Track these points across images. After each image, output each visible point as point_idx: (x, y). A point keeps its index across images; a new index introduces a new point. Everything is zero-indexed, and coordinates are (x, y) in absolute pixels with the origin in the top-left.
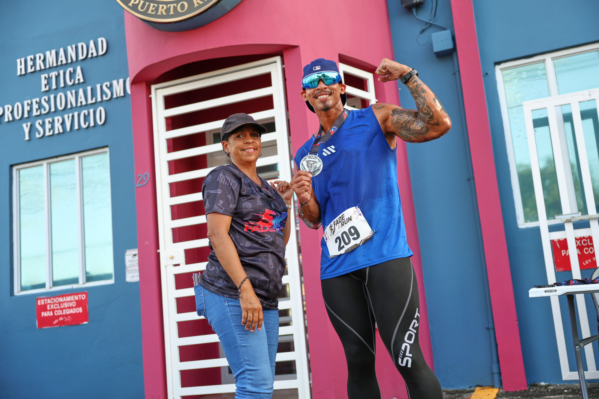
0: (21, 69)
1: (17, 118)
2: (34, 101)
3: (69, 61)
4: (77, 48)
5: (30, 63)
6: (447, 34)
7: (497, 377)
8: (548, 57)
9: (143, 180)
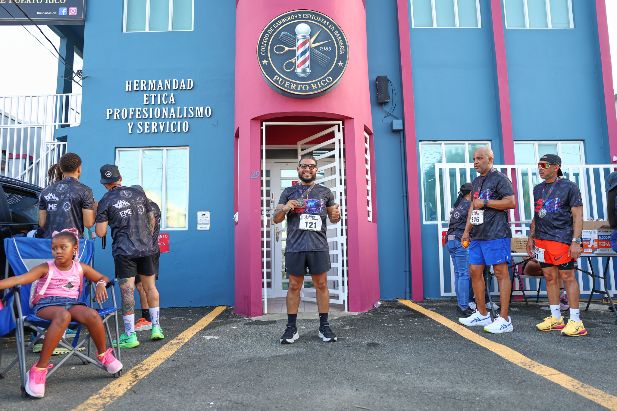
0: (129, 87)
1: (123, 118)
2: (137, 109)
3: (165, 89)
4: (171, 82)
5: (135, 85)
6: (400, 121)
7: (408, 295)
8: (443, 143)
9: (255, 175)
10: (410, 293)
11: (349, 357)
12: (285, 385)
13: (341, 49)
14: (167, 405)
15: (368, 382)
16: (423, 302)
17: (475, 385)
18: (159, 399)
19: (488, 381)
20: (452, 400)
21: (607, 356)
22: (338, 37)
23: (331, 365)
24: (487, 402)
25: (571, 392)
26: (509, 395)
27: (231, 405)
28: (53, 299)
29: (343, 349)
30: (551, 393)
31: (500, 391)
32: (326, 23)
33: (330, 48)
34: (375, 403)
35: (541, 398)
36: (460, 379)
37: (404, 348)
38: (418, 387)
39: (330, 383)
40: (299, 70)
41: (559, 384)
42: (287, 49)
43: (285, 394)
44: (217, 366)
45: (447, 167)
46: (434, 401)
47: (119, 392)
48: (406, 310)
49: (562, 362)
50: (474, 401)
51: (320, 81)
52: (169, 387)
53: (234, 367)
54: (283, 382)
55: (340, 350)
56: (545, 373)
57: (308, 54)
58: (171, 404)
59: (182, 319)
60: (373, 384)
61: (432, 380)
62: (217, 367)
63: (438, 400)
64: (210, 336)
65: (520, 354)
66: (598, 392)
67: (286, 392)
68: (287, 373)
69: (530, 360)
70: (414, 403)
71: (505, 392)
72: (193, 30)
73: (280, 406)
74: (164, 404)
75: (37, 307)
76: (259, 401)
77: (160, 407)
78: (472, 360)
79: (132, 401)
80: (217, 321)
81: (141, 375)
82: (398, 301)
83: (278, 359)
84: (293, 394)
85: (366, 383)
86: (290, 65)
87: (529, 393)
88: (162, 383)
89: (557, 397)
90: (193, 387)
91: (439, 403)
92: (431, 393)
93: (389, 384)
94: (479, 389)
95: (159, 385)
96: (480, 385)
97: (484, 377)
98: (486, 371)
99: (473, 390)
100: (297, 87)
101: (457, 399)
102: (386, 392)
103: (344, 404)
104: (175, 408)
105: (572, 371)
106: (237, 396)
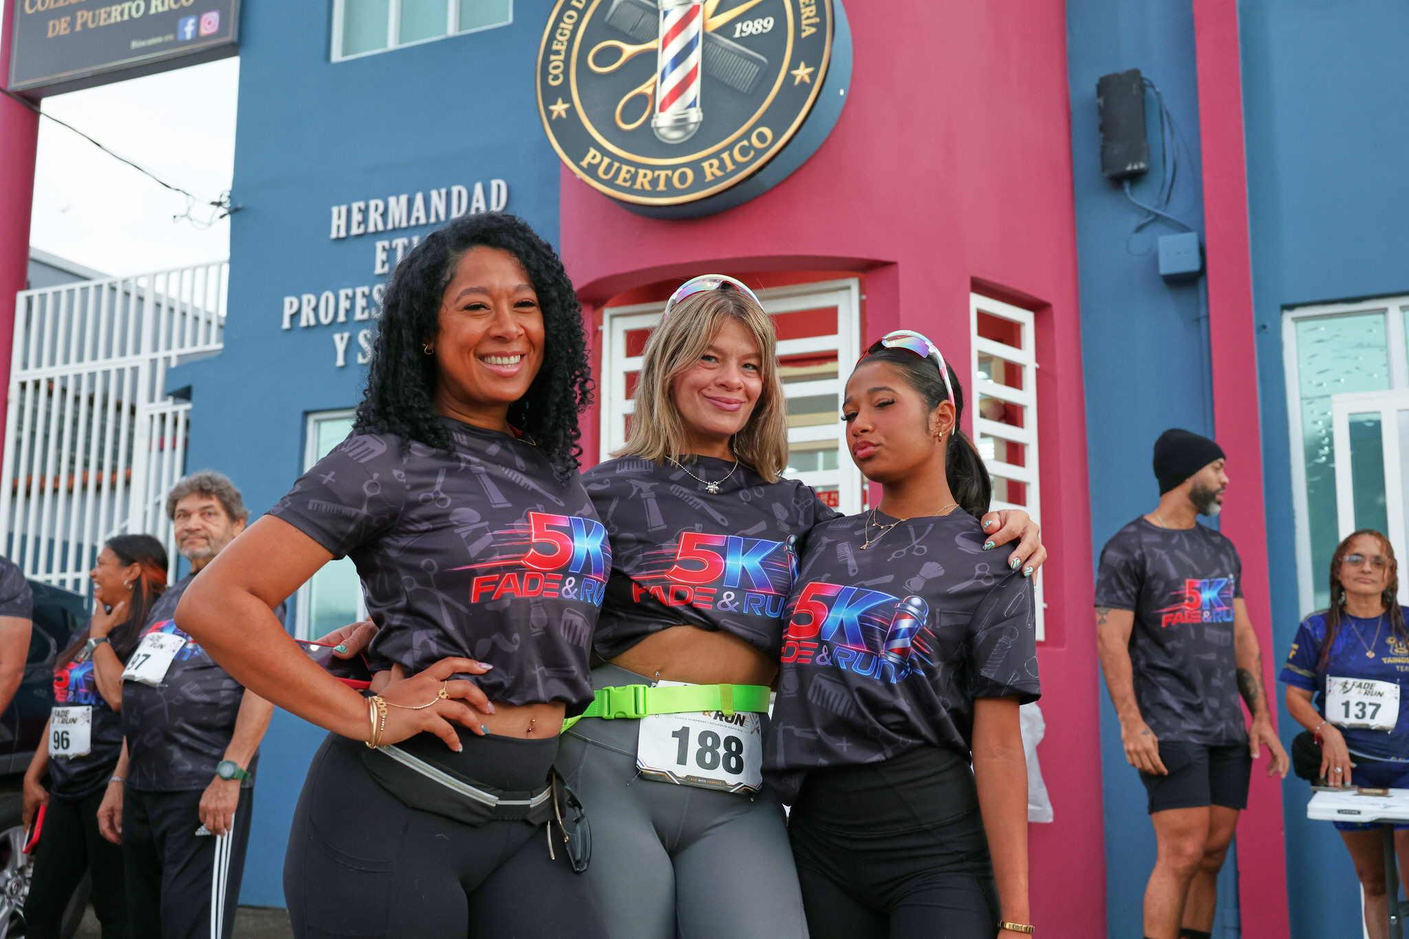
0: (339, 226)
1: (325, 321)
2: (359, 291)
3: (433, 220)
4: (449, 194)
5: (357, 217)
6: (1190, 239)
8: (1393, 305)
13: (806, 19)
33: (769, 22)
40: (664, 121)
42: (629, 50)
51: (730, 148)
57: (695, 58)
72: (509, 20)
86: (638, 105)
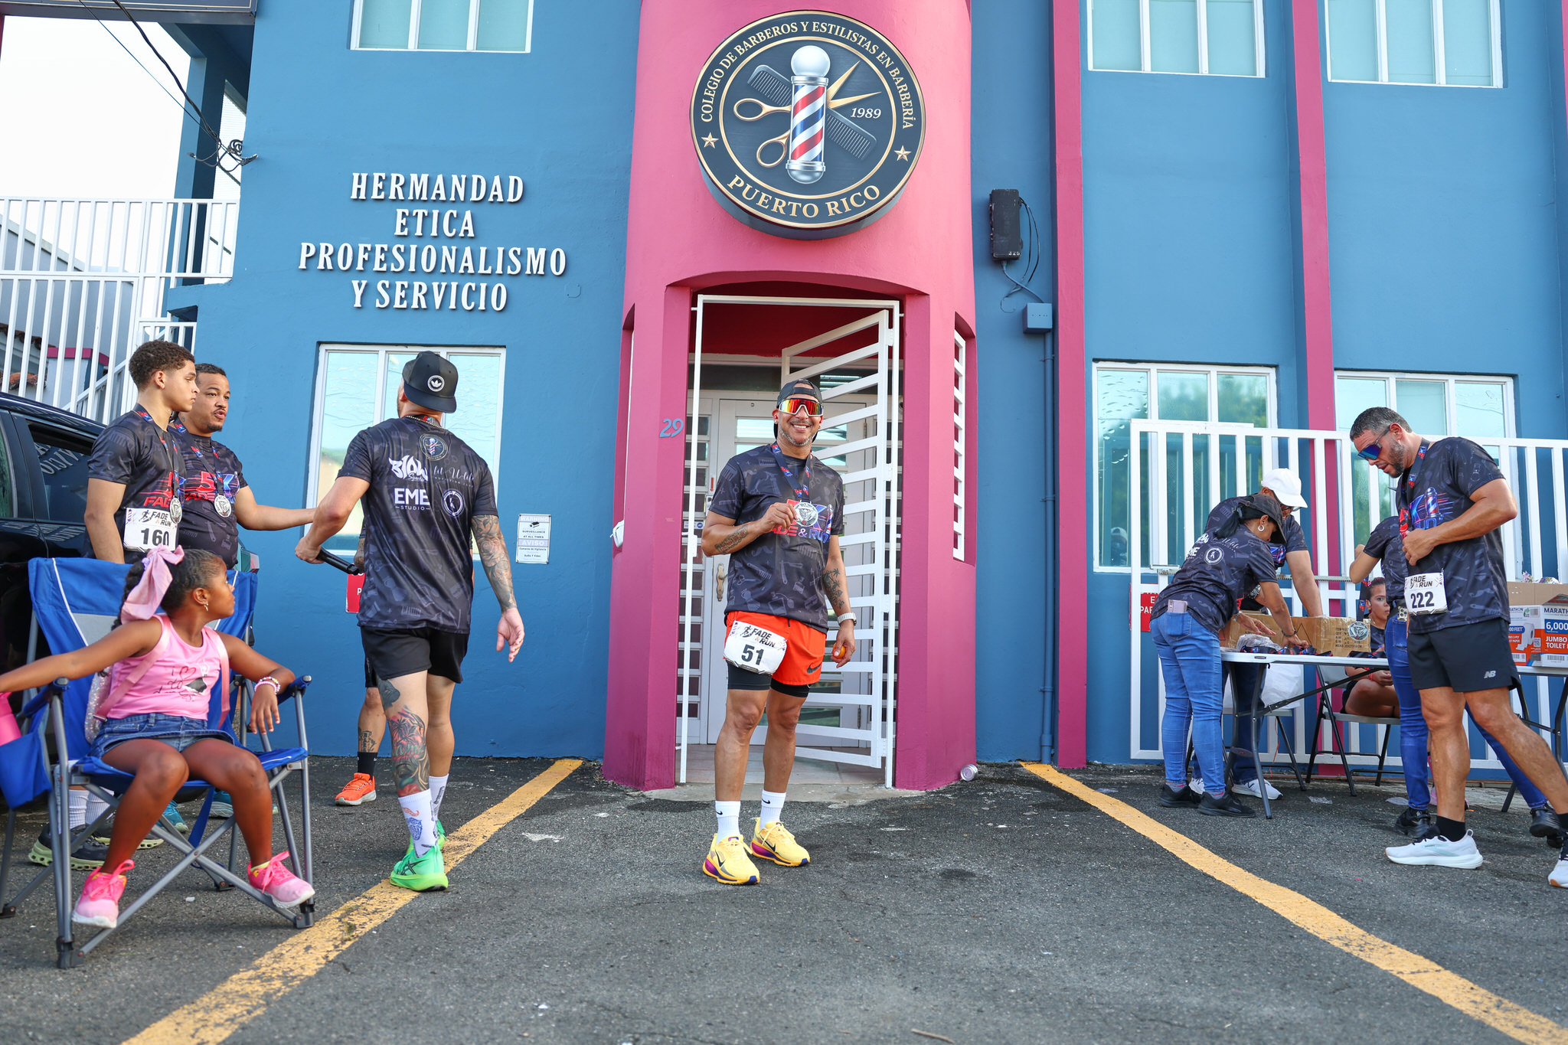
0: (359, 189)
1: (342, 267)
2: (378, 247)
3: (452, 198)
4: (468, 181)
5: (377, 185)
6: (1046, 308)
7: (1046, 751)
8: (1154, 367)
9: (672, 429)
10: (1052, 746)
11: (895, 903)
12: (731, 969)
13: (906, 116)
14: (428, 1006)
15: (945, 971)
16: (1085, 771)
17: (1221, 988)
18: (409, 989)
19: (1253, 982)
20: (1161, 1025)
21: (1561, 931)
22: (899, 85)
23: (849, 923)
24: (1253, 1035)
25: (1469, 1020)
26: (1309, 1020)
27: (592, 1013)
28: (147, 721)
29: (879, 882)
30: (1418, 1019)
31: (1287, 1008)
32: (871, 47)
33: (878, 112)
34: (964, 1024)
35: (1391, 1032)
36: (1182, 972)
37: (1035, 886)
38: (1075, 990)
39: (848, 967)
40: (796, 165)
41: (1438, 998)
42: (767, 109)
43: (731, 992)
44: (556, 911)
45: (1160, 429)
46: (1115, 1026)
47: (306, 967)
48: (1040, 789)
49: (1446, 942)
50: (1220, 1031)
51: (847, 195)
52: (434, 959)
53: (602, 915)
54: (726, 961)
55: (873, 886)
56: (1402, 966)
57: (820, 125)
58: (439, 1004)
59: (469, 786)
60: (958, 976)
61: (1110, 973)
62: (561, 915)
63: (1125, 1026)
64: (539, 833)
65: (1335, 915)
66: (1541, 1023)
67: (735, 986)
68: (737, 938)
69: (1361, 932)
70: (1065, 1029)
71: (1299, 1010)
72: (528, 50)
73: (718, 1021)
74: (420, 1003)
75: (106, 740)
76: (665, 1007)
77: (410, 1010)
78: (1213, 925)
79: (340, 990)
80: (557, 796)
81: (362, 926)
82: (1020, 766)
83: (712, 899)
84: (753, 992)
85: (938, 972)
86: (774, 151)
87: (1361, 1016)
88: (416, 949)
89: (1435, 1031)
90: (494, 961)
91: (1128, 1033)
92: (1108, 1005)
93: (999, 979)
94: (1232, 1002)
95: (409, 953)
96: (1233, 990)
97: (1244, 969)
98: (1248, 955)
99: (1214, 1003)
100: (788, 209)
101: (1175, 1025)
102: (992, 997)
103: (882, 1024)
104: (449, 1014)
105: (1470, 966)
106: (608, 991)
